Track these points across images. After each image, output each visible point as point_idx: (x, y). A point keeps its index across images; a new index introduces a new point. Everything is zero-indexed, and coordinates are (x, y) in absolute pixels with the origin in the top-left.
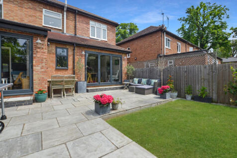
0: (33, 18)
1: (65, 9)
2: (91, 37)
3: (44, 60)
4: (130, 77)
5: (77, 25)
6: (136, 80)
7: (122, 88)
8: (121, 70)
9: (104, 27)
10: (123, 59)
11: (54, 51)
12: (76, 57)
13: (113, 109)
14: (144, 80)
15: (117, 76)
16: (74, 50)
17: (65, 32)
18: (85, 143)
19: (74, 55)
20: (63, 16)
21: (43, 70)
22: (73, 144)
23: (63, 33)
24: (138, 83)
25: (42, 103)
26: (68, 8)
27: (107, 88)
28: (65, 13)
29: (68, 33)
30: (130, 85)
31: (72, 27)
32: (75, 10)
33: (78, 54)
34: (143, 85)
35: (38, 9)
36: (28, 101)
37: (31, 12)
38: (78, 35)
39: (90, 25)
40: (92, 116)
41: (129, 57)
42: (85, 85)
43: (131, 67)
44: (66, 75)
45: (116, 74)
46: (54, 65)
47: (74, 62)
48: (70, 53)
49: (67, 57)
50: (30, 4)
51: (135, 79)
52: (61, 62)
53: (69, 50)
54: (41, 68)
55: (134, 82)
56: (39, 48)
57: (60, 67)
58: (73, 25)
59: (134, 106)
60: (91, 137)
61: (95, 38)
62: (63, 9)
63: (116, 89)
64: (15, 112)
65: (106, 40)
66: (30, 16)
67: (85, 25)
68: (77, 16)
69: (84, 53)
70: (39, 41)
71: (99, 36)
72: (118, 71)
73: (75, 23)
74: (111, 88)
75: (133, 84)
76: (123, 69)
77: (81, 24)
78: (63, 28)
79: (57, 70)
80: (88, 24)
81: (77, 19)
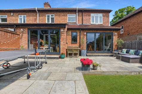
0: (64, 20)
1: (77, 11)
2: (91, 23)
3: (65, 39)
4: (120, 48)
5: (83, 18)
6: (125, 50)
7: (112, 56)
8: (112, 43)
9: (101, 15)
10: (114, 35)
11: (71, 34)
12: (81, 36)
13: (93, 69)
14: (132, 51)
15: (108, 47)
16: (80, 32)
17: (77, 23)
18: (62, 84)
19: (80, 35)
20: (76, 15)
21: (64, 44)
22: (58, 82)
23: (76, 24)
24: (126, 53)
25: (63, 59)
26: (78, 10)
27: (100, 55)
28: (77, 13)
29: (79, 23)
30: (119, 54)
31: (81, 20)
32: (82, 10)
33: (82, 34)
34: (130, 54)
35: (65, 15)
36: (57, 57)
37: (63, 17)
38: (84, 24)
39: (91, 16)
40: (78, 70)
41: (123, 33)
43: (121, 40)
44: (76, 46)
45: (108, 46)
46: (71, 41)
47: (80, 39)
48: (78, 34)
49: (77, 37)
50: (63, 14)
51: (123, 50)
52: (74, 40)
53: (78, 33)
54: (64, 43)
55: (123, 52)
56: (63, 33)
57: (74, 42)
58: (82, 19)
59: (112, 70)
60: (68, 82)
61: (94, 23)
62: (76, 12)
63: (107, 56)
64: (51, 61)
65: (102, 23)
66: (63, 19)
67: (88, 17)
68: (83, 13)
69: (85, 33)
70: (62, 30)
71: (96, 21)
72: (110, 43)
73: (82, 17)
74: (102, 55)
75: (121, 53)
76: (114, 42)
77: (86, 17)
78: (76, 21)
79: (72, 43)
80: (90, 16)
81: (83, 14)
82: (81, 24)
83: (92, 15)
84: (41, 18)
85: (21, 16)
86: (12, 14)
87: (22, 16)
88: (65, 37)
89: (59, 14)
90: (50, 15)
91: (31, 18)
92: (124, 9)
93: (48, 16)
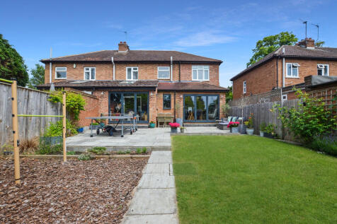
2: (193, 80)
3: (154, 104)
5: (181, 73)
8: (219, 108)
9: (207, 68)
10: (220, 98)
11: (162, 97)
15: (214, 114)
17: (172, 80)
19: (175, 99)
20: (170, 68)
21: (154, 110)
25: (152, 129)
26: (173, 61)
28: (172, 66)
29: (174, 81)
33: (178, 97)
35: (155, 68)
37: (151, 72)
38: (182, 81)
39: (192, 70)
41: (245, 92)
42: (182, 121)
44: (169, 113)
46: (162, 107)
47: (175, 104)
48: (172, 97)
51: (229, 118)
52: (167, 104)
53: (172, 95)
56: (152, 98)
57: (166, 108)
58: (178, 74)
61: (197, 80)
62: (170, 63)
65: (208, 80)
66: (150, 74)
67: (187, 71)
69: (182, 96)
70: (151, 94)
71: (201, 78)
73: (180, 71)
77: (184, 71)
78: (170, 78)
79: (164, 109)
80: (190, 69)
81: (181, 67)
82: (177, 81)
83: (194, 68)
84: (119, 72)
85: (88, 69)
86: (74, 66)
87: (90, 69)
88: (155, 102)
89: (145, 66)
90: (132, 68)
91: (103, 72)
92: (275, 38)
93: (129, 70)
